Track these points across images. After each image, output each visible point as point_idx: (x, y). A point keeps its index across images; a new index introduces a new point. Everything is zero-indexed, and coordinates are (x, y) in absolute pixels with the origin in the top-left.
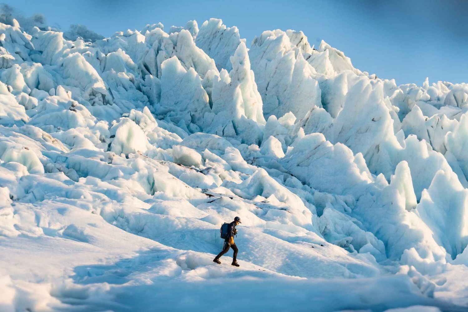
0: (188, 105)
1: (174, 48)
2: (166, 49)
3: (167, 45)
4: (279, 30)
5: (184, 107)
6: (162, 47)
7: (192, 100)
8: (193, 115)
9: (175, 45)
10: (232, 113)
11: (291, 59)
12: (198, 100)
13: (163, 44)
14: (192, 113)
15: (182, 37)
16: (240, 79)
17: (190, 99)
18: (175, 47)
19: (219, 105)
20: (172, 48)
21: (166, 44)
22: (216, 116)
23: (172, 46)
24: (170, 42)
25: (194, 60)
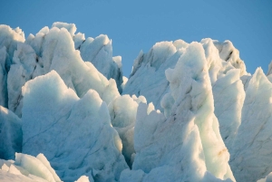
0: (85, 157)
1: (37, 60)
2: (22, 61)
3: (24, 55)
4: (180, 40)
5: (78, 162)
6: (15, 59)
7: (95, 149)
8: (97, 175)
9: (39, 55)
10: (182, 170)
11: (235, 84)
12: (105, 149)
13: (16, 54)
14: (95, 172)
15: (52, 41)
16: (195, 108)
17: (90, 147)
18: (40, 59)
19: (149, 157)
20: (34, 61)
21: (21, 53)
22: (147, 175)
23: (34, 56)
24: (31, 49)
25: (77, 82)
